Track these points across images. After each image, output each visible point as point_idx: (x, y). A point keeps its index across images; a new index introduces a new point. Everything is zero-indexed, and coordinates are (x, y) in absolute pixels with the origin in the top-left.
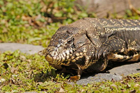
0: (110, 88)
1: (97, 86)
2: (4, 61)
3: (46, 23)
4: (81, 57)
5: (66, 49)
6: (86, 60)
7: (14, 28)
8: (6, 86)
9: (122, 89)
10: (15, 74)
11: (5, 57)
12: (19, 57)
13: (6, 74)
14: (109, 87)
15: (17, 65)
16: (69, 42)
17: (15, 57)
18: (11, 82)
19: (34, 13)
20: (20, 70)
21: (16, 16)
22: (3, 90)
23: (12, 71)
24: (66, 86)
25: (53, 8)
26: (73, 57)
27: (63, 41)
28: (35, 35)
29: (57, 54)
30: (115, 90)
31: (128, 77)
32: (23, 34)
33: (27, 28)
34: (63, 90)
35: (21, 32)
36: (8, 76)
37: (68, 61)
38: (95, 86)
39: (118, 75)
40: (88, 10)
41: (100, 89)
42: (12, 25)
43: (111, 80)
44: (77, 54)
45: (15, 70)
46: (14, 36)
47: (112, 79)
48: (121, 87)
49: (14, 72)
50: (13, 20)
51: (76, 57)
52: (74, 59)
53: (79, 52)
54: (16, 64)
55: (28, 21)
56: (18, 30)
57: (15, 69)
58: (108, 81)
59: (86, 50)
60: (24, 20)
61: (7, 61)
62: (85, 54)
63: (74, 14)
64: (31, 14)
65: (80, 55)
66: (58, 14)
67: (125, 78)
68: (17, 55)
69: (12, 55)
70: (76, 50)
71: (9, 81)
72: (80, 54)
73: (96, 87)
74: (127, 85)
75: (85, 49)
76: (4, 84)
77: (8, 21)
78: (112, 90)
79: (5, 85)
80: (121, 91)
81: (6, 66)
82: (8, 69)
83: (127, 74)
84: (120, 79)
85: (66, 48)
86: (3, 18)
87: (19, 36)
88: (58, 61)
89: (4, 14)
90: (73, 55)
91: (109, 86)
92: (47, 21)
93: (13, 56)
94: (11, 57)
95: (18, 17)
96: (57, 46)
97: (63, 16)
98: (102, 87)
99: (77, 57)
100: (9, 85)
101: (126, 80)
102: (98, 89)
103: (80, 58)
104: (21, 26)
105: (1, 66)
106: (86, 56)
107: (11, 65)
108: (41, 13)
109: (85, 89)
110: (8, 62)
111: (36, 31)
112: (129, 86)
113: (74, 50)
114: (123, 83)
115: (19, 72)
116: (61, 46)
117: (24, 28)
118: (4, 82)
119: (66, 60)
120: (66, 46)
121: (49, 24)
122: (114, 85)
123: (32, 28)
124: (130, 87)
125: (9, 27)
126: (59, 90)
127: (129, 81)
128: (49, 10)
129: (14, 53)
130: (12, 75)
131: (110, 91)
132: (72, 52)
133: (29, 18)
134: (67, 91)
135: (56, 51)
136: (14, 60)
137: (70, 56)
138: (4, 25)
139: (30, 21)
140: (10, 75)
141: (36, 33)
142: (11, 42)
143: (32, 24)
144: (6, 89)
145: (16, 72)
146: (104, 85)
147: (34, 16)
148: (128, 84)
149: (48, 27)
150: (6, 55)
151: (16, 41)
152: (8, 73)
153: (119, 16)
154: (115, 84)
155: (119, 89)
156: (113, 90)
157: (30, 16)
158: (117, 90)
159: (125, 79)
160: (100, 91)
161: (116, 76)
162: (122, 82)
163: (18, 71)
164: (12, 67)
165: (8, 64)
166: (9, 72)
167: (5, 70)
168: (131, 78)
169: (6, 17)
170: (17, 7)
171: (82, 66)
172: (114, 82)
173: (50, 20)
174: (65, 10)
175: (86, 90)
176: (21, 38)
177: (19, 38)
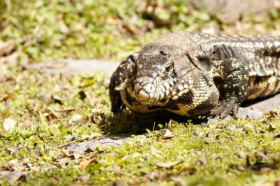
0: (244, 131)
1: (224, 126)
2: (80, 87)
3: (144, 28)
4: (186, 91)
5: (164, 80)
6: (194, 95)
7: (95, 36)
8: (82, 126)
9: (261, 132)
10: (96, 107)
11: (81, 81)
12: (103, 81)
13: (82, 107)
14: (242, 129)
15: (100, 95)
16: (168, 69)
17: (96, 81)
18: (90, 120)
19: (127, 13)
20: (105, 101)
21: (99, 17)
22: (78, 133)
23: (92, 104)
24: (176, 126)
25: (155, 6)
26: (174, 93)
27: (159, 67)
28: (128, 47)
29: (154, 89)
30: (251, 133)
31: (271, 113)
32: (109, 46)
33: (115, 36)
34: (171, 133)
35: (106, 43)
36: (85, 111)
37: (167, 99)
38: (220, 126)
39: (256, 109)
40: (210, 9)
41: (228, 132)
42: (93, 31)
43: (245, 117)
44: (181, 87)
45: (96, 103)
46: (95, 50)
47: (247, 116)
48: (260, 128)
49: (95, 105)
50: (94, 24)
51: (178, 91)
52: (176, 95)
53: (183, 84)
54: (98, 92)
55: (117, 25)
56: (102, 40)
57: (97, 100)
58: (241, 120)
59: (192, 80)
60: (111, 25)
61: (84, 87)
62: (191, 86)
63: (188, 14)
64: (122, 14)
65: (185, 89)
66: (163, 15)
67: (268, 114)
68: (99, 79)
69: (91, 78)
70: (177, 81)
71: (88, 119)
72: (185, 87)
73: (221, 128)
74: (270, 126)
75: (190, 78)
76: (80, 124)
77: (86, 26)
78: (247, 133)
79: (80, 126)
80: (261, 134)
81: (82, 96)
82: (85, 100)
83: (270, 109)
84: (260, 116)
85: (164, 78)
86: (79, 21)
87: (102, 49)
88: (155, 99)
89: (81, 15)
90: (174, 88)
91: (242, 126)
92: (147, 26)
93: (94, 80)
94: (91, 82)
95: (102, 19)
96: (151, 76)
97: (171, 18)
98: (230, 129)
99: (180, 92)
100: (86, 125)
101: (268, 118)
102: (225, 132)
103: (184, 94)
104: (105, 34)
105: (76, 96)
106: (193, 89)
107: (90, 94)
108: (137, 13)
109: (205, 131)
110: (86, 89)
111: (130, 41)
112: (273, 127)
113: (176, 81)
114: (264, 122)
115: (102, 105)
116: (158, 75)
117: (111, 37)
118: (79, 120)
119: (165, 98)
120: (164, 75)
121: (149, 30)
122: (249, 126)
123: (122, 38)
124: (275, 129)
125: (88, 35)
126: (165, 133)
127: (273, 119)
128: (150, 9)
129: (96, 74)
130: (92, 110)
131: (243, 135)
132: (173, 84)
133: (118, 21)
134: (176, 134)
135: (153, 83)
136: (95, 86)
137: (170, 91)
138: (80, 32)
139: (120, 27)
140: (89, 109)
141: (129, 45)
142: (91, 59)
143: (124, 30)
144: (82, 131)
145: (99, 105)
146: (234, 125)
147: (126, 18)
148: (271, 124)
149: (148, 34)
150: (83, 78)
151: (98, 56)
152: (85, 107)
153: (258, 19)
154: (251, 123)
155: (258, 132)
156: (249, 132)
157: (120, 18)
158: (255, 133)
159: (267, 116)
160: (228, 134)
161: (252, 111)
162: (262, 120)
163: (102, 103)
164: (92, 96)
165: (86, 93)
166: (87, 104)
167: (81, 101)
168: (276, 114)
169: (84, 20)
170: (100, 5)
171: (187, 105)
172: (250, 120)
173: (151, 24)
174: (174, 9)
175: (207, 133)
176: (105, 52)
177: (102, 53)
